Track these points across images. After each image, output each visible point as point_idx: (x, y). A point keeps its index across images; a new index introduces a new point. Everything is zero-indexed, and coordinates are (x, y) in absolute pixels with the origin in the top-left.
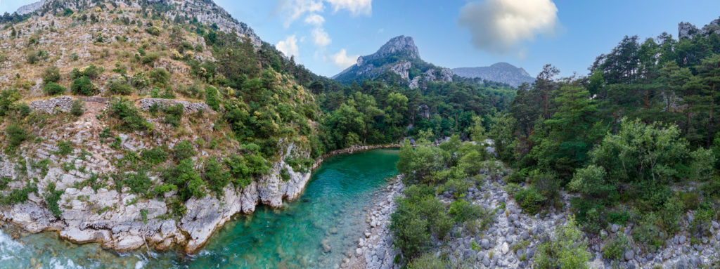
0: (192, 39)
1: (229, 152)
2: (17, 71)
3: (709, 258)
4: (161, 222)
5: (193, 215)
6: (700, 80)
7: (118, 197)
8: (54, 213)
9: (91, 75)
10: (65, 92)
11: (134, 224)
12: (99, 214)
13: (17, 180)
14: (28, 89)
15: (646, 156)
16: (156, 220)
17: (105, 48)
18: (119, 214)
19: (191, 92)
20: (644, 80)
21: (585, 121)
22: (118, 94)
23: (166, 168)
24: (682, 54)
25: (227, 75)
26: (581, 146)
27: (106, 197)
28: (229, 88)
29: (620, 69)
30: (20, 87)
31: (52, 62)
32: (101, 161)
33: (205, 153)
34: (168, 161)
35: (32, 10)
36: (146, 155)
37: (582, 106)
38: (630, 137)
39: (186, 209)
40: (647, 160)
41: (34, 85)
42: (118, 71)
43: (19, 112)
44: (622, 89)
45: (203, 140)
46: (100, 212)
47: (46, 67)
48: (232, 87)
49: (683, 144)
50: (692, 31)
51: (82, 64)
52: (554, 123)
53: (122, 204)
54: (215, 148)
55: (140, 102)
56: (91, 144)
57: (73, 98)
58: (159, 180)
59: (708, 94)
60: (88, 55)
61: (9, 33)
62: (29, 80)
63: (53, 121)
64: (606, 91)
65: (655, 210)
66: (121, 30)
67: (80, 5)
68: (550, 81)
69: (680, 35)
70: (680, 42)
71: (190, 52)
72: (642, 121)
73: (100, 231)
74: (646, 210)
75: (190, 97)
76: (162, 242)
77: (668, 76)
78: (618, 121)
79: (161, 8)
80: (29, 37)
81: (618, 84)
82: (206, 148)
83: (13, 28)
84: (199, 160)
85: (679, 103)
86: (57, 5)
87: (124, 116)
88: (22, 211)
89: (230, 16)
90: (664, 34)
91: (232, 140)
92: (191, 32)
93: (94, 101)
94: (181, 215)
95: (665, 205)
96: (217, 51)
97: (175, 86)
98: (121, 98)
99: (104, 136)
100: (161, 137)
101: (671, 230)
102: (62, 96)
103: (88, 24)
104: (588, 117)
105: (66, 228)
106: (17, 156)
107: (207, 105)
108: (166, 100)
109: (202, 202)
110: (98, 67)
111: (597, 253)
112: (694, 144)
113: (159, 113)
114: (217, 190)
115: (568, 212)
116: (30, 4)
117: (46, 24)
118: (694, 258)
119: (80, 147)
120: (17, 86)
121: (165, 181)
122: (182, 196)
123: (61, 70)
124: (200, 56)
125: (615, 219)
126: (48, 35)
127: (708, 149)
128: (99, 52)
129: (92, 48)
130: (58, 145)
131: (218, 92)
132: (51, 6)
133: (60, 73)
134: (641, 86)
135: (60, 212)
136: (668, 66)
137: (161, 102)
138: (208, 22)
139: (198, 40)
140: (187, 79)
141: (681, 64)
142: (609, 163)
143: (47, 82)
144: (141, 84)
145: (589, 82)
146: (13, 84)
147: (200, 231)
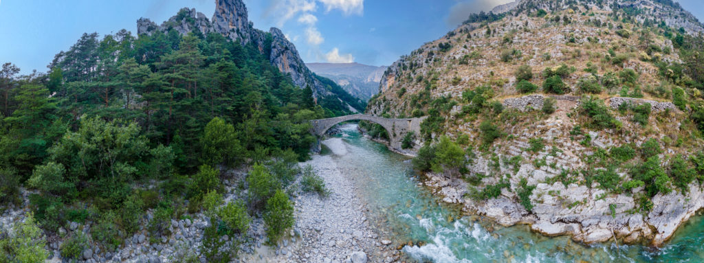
0: (660, 41)
1: (695, 150)
2: (491, 69)
3: (168, 258)
4: (629, 216)
5: (659, 210)
6: (160, 76)
7: (588, 192)
8: (526, 207)
9: (562, 74)
10: (537, 91)
11: (603, 218)
12: (570, 208)
13: (490, 176)
14: (501, 86)
15: (105, 154)
16: (624, 215)
17: (577, 48)
18: (589, 208)
19: (658, 92)
20: (103, 77)
21: (45, 118)
22: (589, 92)
23: (634, 164)
24: (141, 52)
25: (694, 77)
26: (41, 144)
27: (576, 192)
28: (695, 89)
29: (79, 67)
30: (494, 84)
31: (525, 60)
32: (571, 157)
33: (671, 151)
34: (636, 158)
35: (507, 10)
36: (615, 152)
37: (42, 104)
38: (90, 135)
39: (653, 204)
40: (107, 158)
41: (507, 82)
42: (589, 71)
43: (492, 110)
44: (82, 87)
45: (669, 138)
46: (570, 206)
47: (520, 65)
48: (698, 88)
49: (142, 142)
50: (151, 28)
51: (554, 63)
52: (14, 121)
53: (591, 199)
54: (682, 146)
55: (610, 100)
56: (561, 141)
57: (545, 97)
58: (627, 177)
59: (168, 91)
60: (560, 55)
61: (484, 31)
62: (503, 78)
63: (525, 119)
64: (66, 89)
65: (114, 208)
66: (592, 31)
67: (553, 6)
68: (10, 80)
69: (139, 32)
70: (139, 40)
71: (658, 54)
72: (102, 118)
73: (570, 224)
74: (105, 208)
75: (657, 97)
76: (629, 235)
77: (127, 73)
78: (78, 118)
79: (631, 11)
80: (504, 36)
81: (77, 82)
82: (673, 146)
83: (488, 27)
84: (665, 158)
85: (139, 101)
86: (531, 6)
87: (594, 114)
88: (495, 205)
89: (697, 20)
90: (124, 31)
91: (698, 139)
92: (659, 35)
93: (565, 99)
94: (648, 210)
95: (125, 203)
96: (684, 53)
97: (642, 86)
98: (592, 97)
99: (575, 133)
100: (630, 135)
101: (131, 230)
102: (534, 94)
103: (561, 25)
104: (49, 114)
105: (538, 222)
106: (490, 153)
107: (674, 105)
108: (635, 99)
109: (668, 197)
110: (569, 66)
111: (55, 251)
112: (154, 142)
113: (628, 111)
114: (682, 187)
115: (27, 209)
116: (505, 3)
117: (521, 24)
118: (153, 258)
119: (551, 144)
120: (491, 83)
121: (633, 177)
122: (649, 192)
123: (533, 69)
124: (667, 58)
125: (73, 217)
126: (522, 35)
127: (168, 146)
128: (571, 53)
129: (564, 49)
130: (529, 143)
131: (685, 93)
132: (525, 7)
133: (533, 72)
134: (100, 83)
135: (532, 207)
136: (127, 63)
137: (630, 101)
138: (676, 26)
139: (666, 43)
140: (655, 80)
141: (140, 61)
142: (67, 160)
143: (519, 80)
144: (611, 83)
145: (48, 80)
146: (487, 81)
147: (666, 225)
